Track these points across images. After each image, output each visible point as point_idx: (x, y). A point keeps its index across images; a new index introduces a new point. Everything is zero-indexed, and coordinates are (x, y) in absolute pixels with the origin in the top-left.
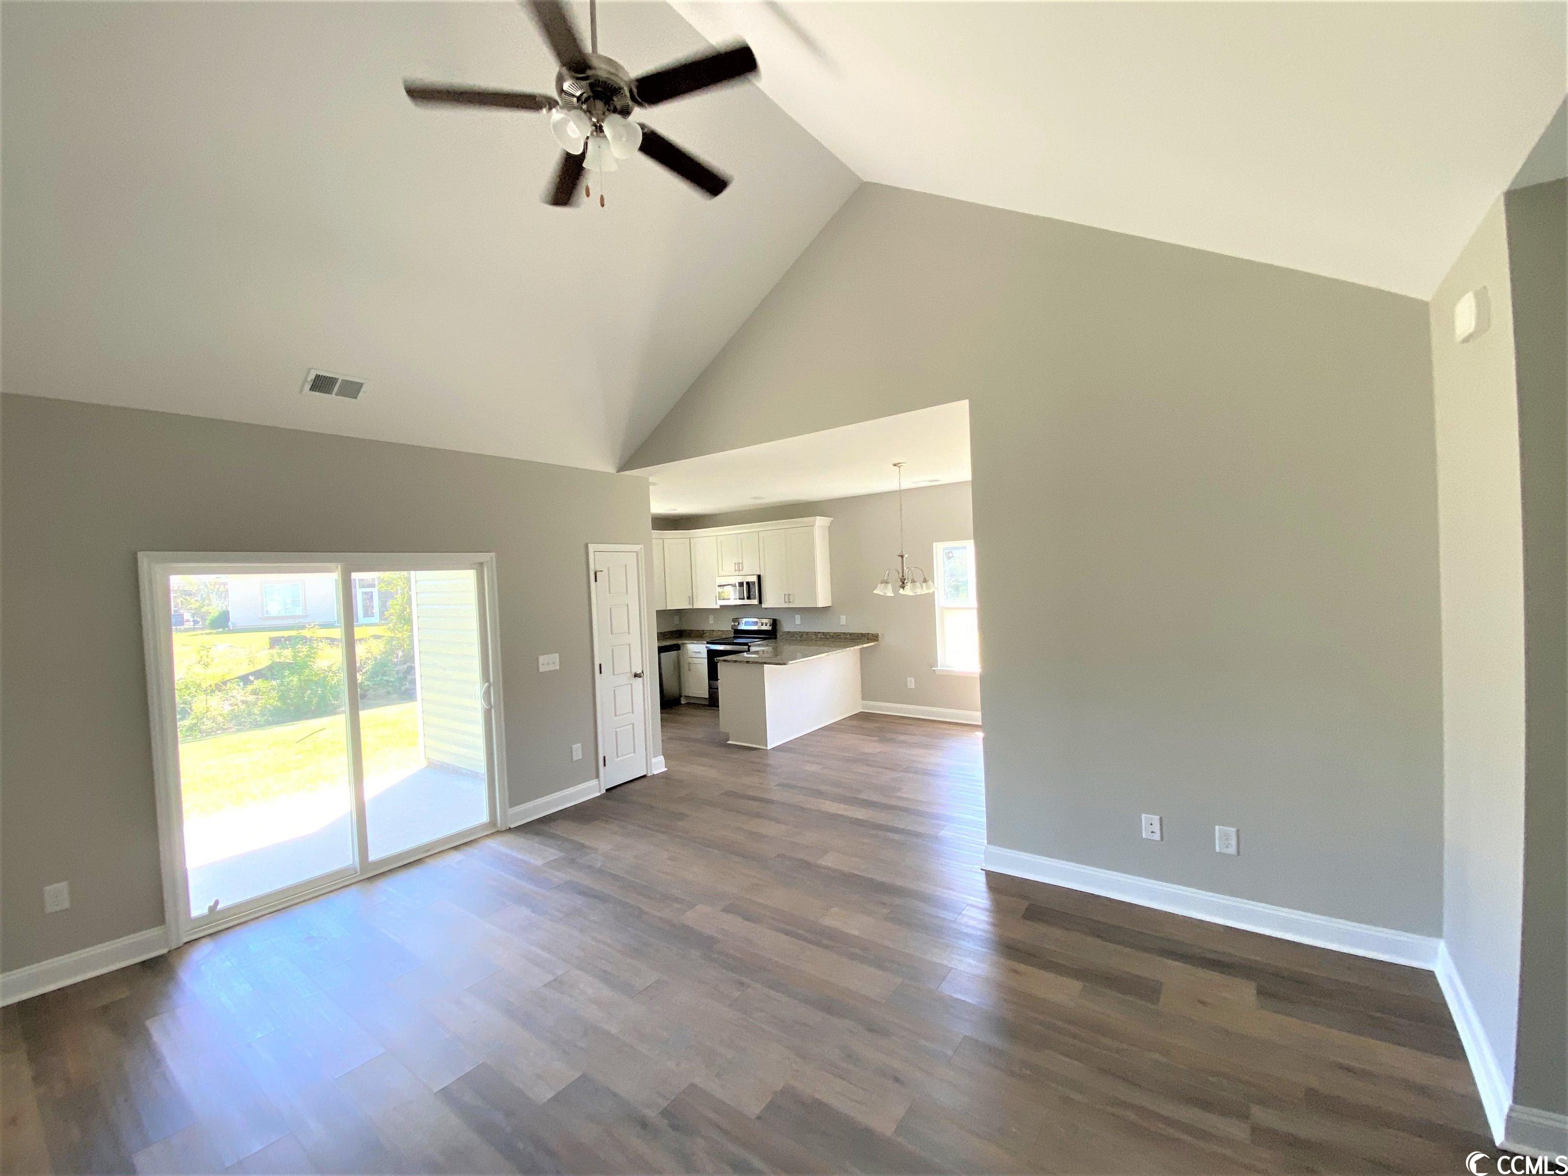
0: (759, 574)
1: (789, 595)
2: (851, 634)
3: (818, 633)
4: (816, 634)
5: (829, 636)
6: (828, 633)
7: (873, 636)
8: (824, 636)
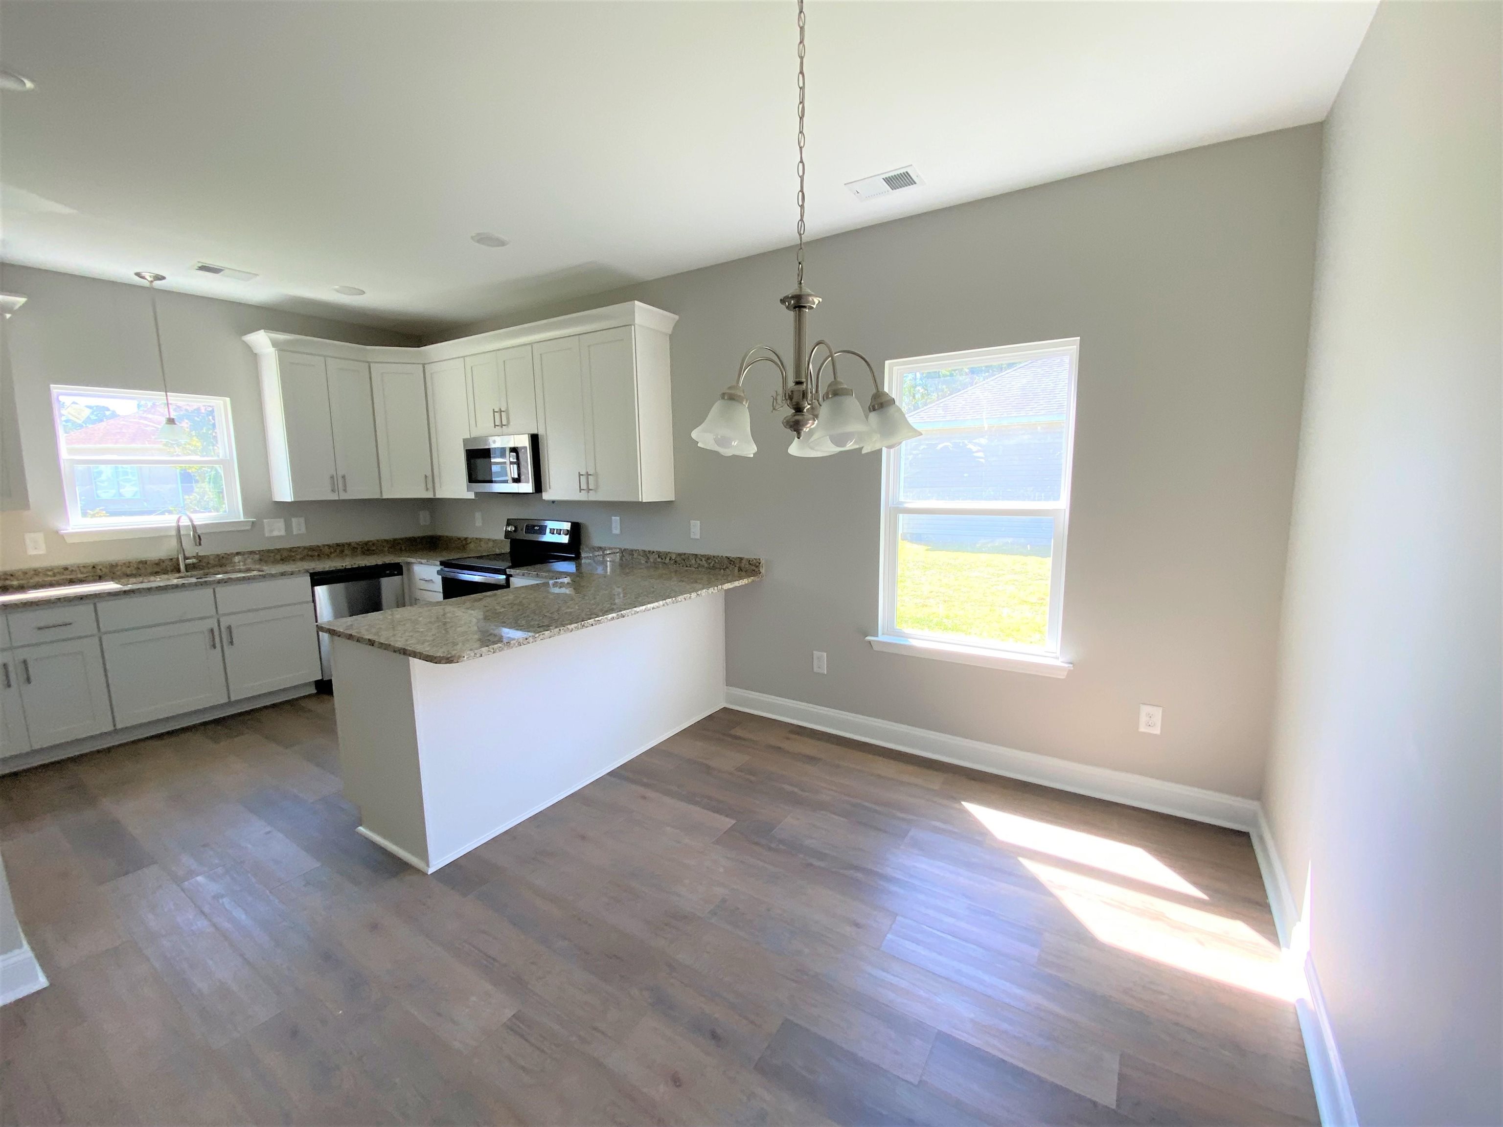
0: (535, 432)
1: (588, 475)
2: (708, 558)
3: (649, 551)
4: (646, 554)
5: (670, 560)
6: (667, 554)
7: (750, 564)
8: (659, 560)
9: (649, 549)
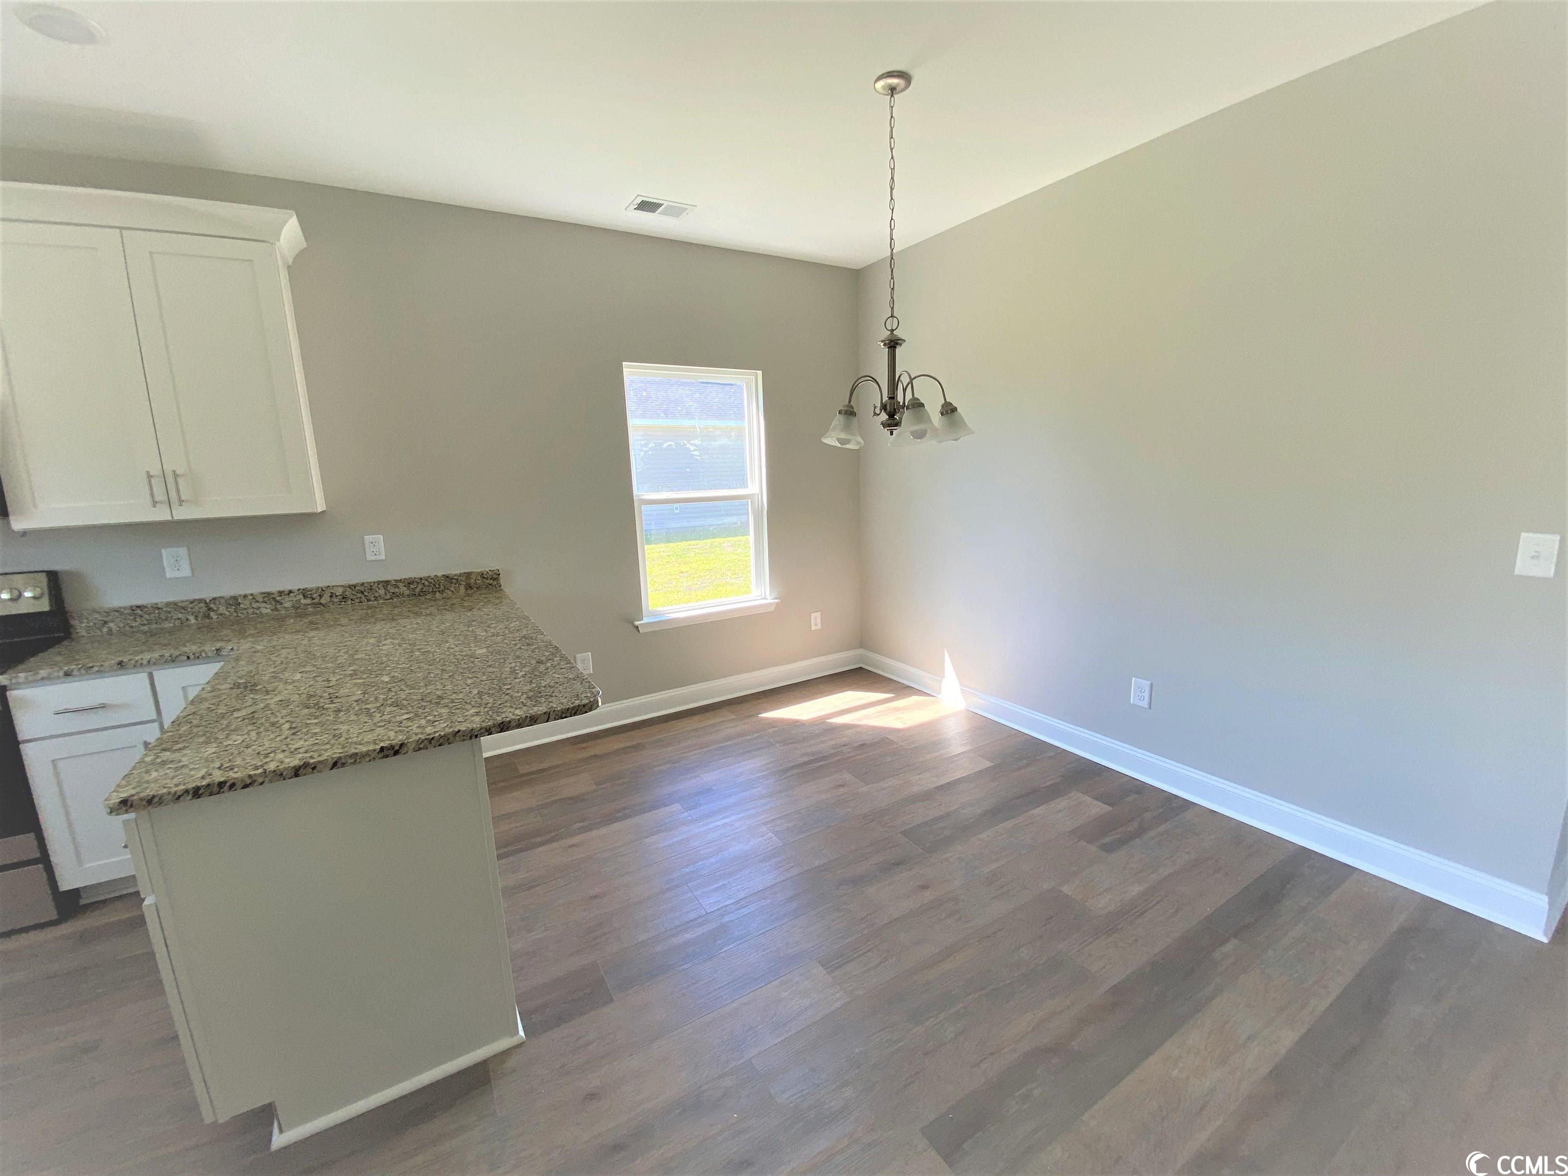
1: (175, 475)
4: (273, 597)
5: (331, 596)
6: (322, 591)
7: (485, 578)
8: (308, 601)
9: (281, 589)
